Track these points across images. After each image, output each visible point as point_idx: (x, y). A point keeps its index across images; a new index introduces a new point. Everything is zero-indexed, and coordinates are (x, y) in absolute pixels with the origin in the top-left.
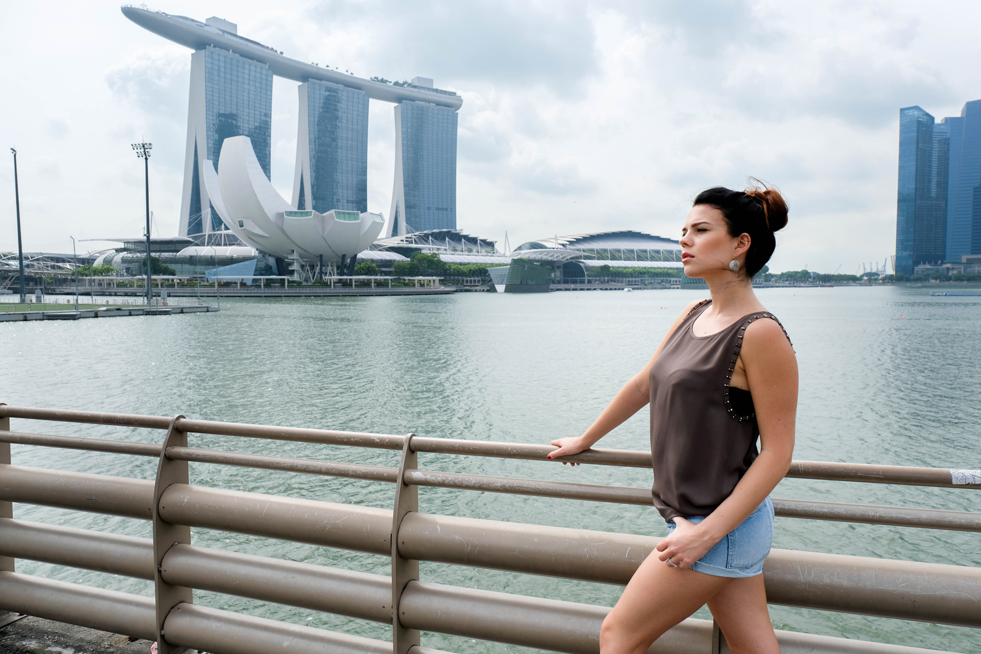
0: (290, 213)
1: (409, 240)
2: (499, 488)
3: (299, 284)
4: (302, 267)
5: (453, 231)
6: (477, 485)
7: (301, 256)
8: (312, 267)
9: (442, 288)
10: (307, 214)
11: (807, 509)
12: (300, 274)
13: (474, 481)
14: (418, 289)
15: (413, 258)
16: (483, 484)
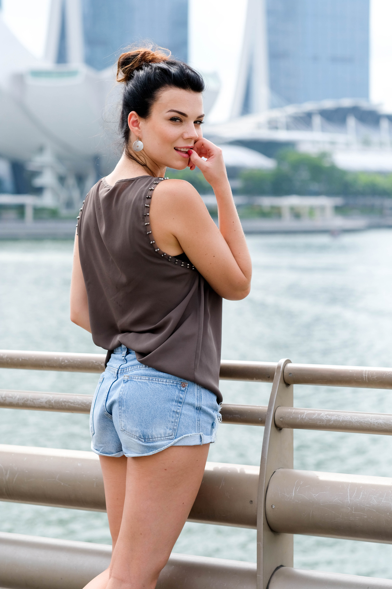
0: (37, 74)
1: (273, 125)
2: (44, 404)
3: (53, 214)
4: (62, 179)
5: (364, 104)
6: (21, 402)
7: (60, 158)
8: (81, 179)
9: (339, 222)
10: (73, 74)
11: (362, 420)
12: (56, 194)
13: (18, 397)
14: (288, 222)
15: (280, 160)
16: (28, 400)
